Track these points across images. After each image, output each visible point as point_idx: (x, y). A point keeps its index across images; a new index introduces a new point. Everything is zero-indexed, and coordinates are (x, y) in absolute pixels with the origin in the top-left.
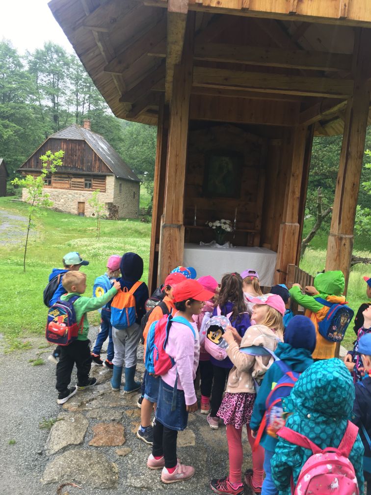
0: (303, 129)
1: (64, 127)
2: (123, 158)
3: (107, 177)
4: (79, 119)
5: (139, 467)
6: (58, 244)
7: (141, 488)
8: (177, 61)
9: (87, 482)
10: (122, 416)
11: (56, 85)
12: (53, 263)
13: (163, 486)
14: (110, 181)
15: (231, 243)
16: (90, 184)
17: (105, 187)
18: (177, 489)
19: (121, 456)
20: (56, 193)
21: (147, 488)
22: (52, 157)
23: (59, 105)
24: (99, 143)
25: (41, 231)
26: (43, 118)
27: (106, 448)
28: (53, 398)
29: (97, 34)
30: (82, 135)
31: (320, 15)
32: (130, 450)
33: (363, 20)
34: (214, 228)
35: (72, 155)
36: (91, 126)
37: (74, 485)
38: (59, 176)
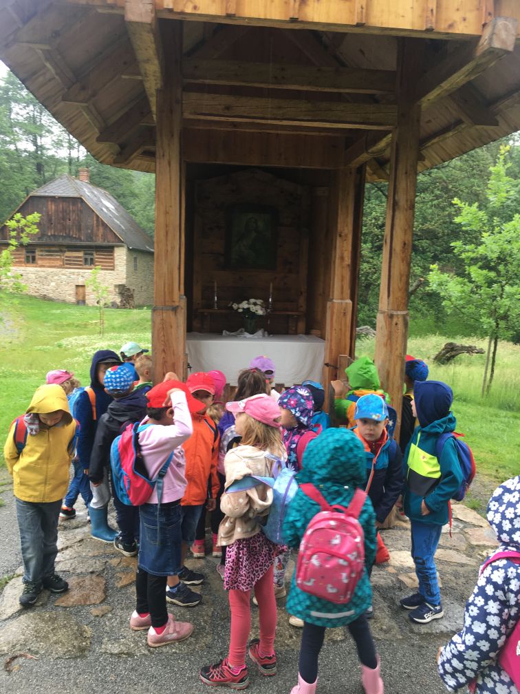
0: (351, 173)
1: (52, 179)
2: (137, 221)
3: (116, 249)
4: (73, 168)
5: (119, 630)
6: (43, 345)
7: (119, 655)
8: (159, 86)
9: (46, 652)
10: (104, 567)
11: (38, 120)
12: (33, 371)
13: (149, 650)
14: (121, 255)
15: (265, 331)
16: (92, 259)
17: (113, 263)
18: (167, 652)
19: (97, 616)
20: (43, 273)
21: (127, 654)
22: (23, 222)
23: (44, 149)
24: (102, 200)
25: (21, 329)
26: (21, 168)
27: (78, 608)
28: (12, 549)
29: (41, 52)
30: (77, 190)
31: (331, 21)
32: (110, 608)
33: (386, 26)
34: (240, 310)
35: (64, 219)
36: (90, 177)
37: (29, 656)
38: (47, 249)
